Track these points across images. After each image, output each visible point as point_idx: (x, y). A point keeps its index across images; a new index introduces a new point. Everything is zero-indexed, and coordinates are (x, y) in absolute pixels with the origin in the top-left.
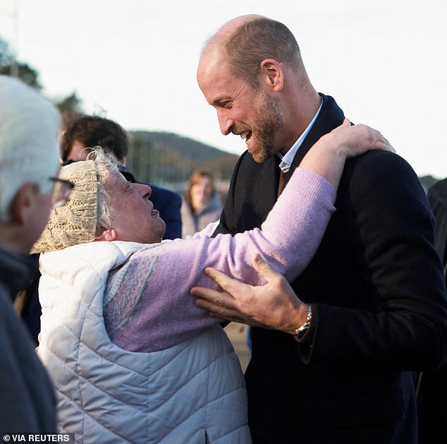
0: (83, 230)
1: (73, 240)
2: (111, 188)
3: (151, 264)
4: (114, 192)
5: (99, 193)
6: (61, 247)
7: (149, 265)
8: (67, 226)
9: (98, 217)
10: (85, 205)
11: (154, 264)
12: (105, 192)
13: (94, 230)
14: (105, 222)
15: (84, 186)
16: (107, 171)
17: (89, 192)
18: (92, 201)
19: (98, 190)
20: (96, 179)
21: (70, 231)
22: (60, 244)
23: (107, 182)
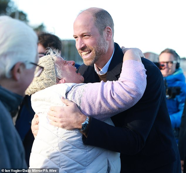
0: (51, 80)
1: (48, 85)
2: (59, 63)
3: (81, 92)
4: (60, 64)
5: (55, 65)
6: (43, 88)
7: (81, 93)
8: (45, 80)
9: (56, 75)
10: (50, 71)
11: (83, 92)
12: (57, 65)
13: (56, 80)
14: (59, 77)
15: (48, 64)
16: (56, 57)
17: (51, 65)
18: (53, 69)
19: (54, 64)
20: (52, 60)
21: (46, 82)
22: (42, 88)
23: (57, 61)
